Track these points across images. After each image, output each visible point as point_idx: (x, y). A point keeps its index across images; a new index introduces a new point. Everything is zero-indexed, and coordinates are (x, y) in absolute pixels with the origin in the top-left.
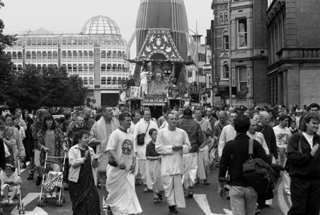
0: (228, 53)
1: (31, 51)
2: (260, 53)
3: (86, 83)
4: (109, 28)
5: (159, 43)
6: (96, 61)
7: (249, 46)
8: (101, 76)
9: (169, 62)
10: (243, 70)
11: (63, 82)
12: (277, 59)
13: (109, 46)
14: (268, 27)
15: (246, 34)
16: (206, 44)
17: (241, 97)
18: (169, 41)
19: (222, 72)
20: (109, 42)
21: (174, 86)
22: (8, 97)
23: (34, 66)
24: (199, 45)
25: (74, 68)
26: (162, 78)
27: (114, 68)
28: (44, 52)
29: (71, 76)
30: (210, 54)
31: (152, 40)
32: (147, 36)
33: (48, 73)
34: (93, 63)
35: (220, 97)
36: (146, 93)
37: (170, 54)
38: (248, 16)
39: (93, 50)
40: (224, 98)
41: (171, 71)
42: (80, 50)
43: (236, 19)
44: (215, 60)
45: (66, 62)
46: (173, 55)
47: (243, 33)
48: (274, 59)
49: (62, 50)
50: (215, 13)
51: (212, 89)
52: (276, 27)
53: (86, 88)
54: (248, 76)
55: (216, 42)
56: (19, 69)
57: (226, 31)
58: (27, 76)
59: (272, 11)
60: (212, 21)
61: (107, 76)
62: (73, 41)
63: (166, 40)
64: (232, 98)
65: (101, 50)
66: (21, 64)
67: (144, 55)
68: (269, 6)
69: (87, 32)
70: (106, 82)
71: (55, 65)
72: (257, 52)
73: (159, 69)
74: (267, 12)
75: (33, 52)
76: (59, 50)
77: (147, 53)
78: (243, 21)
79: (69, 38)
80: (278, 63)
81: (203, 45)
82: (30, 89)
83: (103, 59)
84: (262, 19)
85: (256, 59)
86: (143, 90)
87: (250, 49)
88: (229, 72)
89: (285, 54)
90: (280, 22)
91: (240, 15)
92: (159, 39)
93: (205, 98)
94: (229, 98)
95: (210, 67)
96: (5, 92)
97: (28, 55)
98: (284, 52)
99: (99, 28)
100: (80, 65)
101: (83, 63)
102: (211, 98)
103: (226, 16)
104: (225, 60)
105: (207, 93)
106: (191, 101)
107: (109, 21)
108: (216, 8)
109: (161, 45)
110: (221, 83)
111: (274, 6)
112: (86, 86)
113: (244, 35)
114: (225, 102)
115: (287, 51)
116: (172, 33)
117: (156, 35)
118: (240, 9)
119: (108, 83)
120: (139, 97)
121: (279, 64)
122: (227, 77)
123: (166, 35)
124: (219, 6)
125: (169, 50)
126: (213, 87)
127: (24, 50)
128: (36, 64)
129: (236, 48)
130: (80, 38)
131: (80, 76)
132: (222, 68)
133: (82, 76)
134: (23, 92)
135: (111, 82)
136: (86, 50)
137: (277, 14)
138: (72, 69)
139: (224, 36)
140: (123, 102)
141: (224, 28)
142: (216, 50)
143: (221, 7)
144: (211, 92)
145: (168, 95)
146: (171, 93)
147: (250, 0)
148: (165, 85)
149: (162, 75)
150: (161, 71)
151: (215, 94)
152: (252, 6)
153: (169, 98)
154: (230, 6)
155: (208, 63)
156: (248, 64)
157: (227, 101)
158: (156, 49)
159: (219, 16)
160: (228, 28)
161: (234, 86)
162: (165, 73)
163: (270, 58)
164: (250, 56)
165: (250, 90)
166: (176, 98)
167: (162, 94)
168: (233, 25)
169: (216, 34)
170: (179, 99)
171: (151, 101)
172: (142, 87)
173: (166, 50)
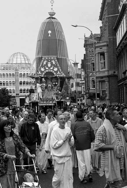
0: (94, 73)
2: (113, 73)
3: (11, 93)
4: (24, 60)
5: (49, 65)
6: (16, 79)
7: (106, 69)
8: (20, 88)
9: (56, 77)
10: (103, 83)
12: (123, 76)
13: (24, 70)
14: (117, 57)
15: (104, 62)
16: (81, 68)
17: (102, 99)
18: (56, 64)
19: (91, 84)
20: (24, 68)
21: (60, 92)
24: (77, 69)
25: (4, 84)
26: (52, 87)
27: (27, 83)
29: (2, 89)
30: (84, 74)
31: (45, 63)
32: (42, 61)
34: (15, 80)
35: (90, 99)
36: (41, 97)
37: (56, 72)
38: (105, 51)
39: (14, 73)
40: (92, 100)
41: (58, 83)
42: (7, 73)
43: (99, 53)
44: (87, 77)
46: (59, 73)
48: (121, 76)
50: (86, 50)
51: (86, 94)
52: (122, 58)
53: (11, 96)
54: (106, 86)
55: (87, 66)
57: (93, 60)
59: (119, 48)
60: (84, 55)
61: (23, 88)
62: (2, 68)
63: (54, 63)
64: (97, 100)
65: (19, 72)
67: (40, 73)
68: (117, 45)
69: (11, 62)
70: (23, 91)
72: (111, 73)
73: (50, 82)
74: (117, 49)
77: (42, 72)
78: (102, 54)
80: (124, 78)
81: (79, 69)
83: (21, 78)
84: (114, 53)
85: (111, 77)
86: (40, 95)
87: (107, 71)
88: (95, 84)
91: (101, 51)
92: (49, 63)
93: (81, 100)
95: (84, 82)
99: (18, 60)
100: (7, 81)
101: (9, 81)
102: (85, 100)
103: (93, 51)
104: (92, 77)
105: (83, 97)
106: (71, 102)
107: (24, 55)
108: (87, 47)
109: (51, 67)
110: (90, 91)
111: (121, 45)
112: (11, 94)
114: (93, 102)
116: (58, 59)
117: (48, 60)
118: (101, 47)
119: (24, 92)
120: (37, 101)
122: (94, 87)
123: (54, 60)
124: (88, 46)
125: (56, 69)
129: (99, 70)
130: (7, 66)
131: (7, 88)
132: (91, 82)
135: (26, 91)
136: (10, 73)
137: (122, 50)
138: (2, 85)
139: (92, 63)
140: (28, 103)
141: (92, 58)
142: (87, 71)
143: (90, 46)
144: (85, 96)
145: (55, 99)
146: (58, 97)
147: (107, 42)
148: (54, 92)
149: (52, 86)
150: (51, 83)
151: (87, 98)
152: (107, 45)
153: (57, 101)
154: (95, 45)
155: (83, 79)
156: (106, 79)
157: (95, 101)
158: (48, 69)
159: (88, 52)
160: (94, 58)
161: (99, 93)
162: (54, 85)
163: (119, 76)
164: (107, 75)
165: (108, 95)
166: (61, 100)
167: (51, 98)
168: (97, 57)
169: (87, 62)
170: (63, 100)
171: (44, 102)
172: (38, 94)
173: (54, 70)
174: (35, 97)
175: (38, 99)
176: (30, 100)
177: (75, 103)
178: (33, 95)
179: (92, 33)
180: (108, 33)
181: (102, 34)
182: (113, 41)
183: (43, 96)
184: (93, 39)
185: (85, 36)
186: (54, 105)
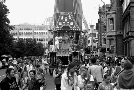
0: (106, 33)
1: (21, 32)
2: (119, 33)
3: (45, 46)
5: (66, 20)
6: (49, 36)
7: (114, 30)
9: (72, 31)
10: (112, 40)
11: (35, 45)
12: (127, 36)
14: (123, 22)
15: (113, 25)
16: (96, 29)
17: (111, 52)
18: (72, 19)
19: (103, 41)
21: (75, 44)
22: (11, 52)
23: (22, 39)
25: (39, 40)
26: (69, 40)
28: (27, 33)
29: (38, 43)
30: (98, 34)
31: (62, 18)
32: (60, 16)
33: (29, 42)
34: (47, 37)
35: (102, 52)
36: (58, 48)
37: (72, 26)
38: (114, 17)
39: (47, 32)
40: (104, 53)
41: (74, 36)
42: (42, 32)
43: (109, 18)
44: (100, 36)
45: (36, 37)
46: (74, 27)
47: (112, 24)
48: (125, 36)
49: (34, 32)
50: (100, 16)
52: (126, 22)
54: (114, 43)
55: (100, 28)
56: (16, 40)
57: (105, 24)
58: (19, 43)
59: (124, 15)
60: (99, 19)
62: (39, 28)
63: (70, 18)
64: (107, 53)
66: (17, 38)
67: (58, 27)
68: (123, 13)
69: (45, 24)
71: (31, 38)
72: (118, 33)
73: (66, 35)
74: (122, 16)
75: (22, 33)
76: (33, 32)
77: (60, 26)
78: (112, 19)
79: (37, 27)
81: (94, 30)
82: (21, 48)
83: (52, 36)
84: (120, 19)
85: (118, 36)
86: (57, 47)
88: (106, 41)
89: (130, 34)
90: (128, 20)
91: (111, 17)
92: (66, 18)
93: (95, 53)
94: (106, 53)
95: (98, 39)
96: (10, 50)
97: (20, 34)
98: (130, 33)
100: (42, 38)
102: (98, 52)
103: (105, 17)
104: (104, 36)
106: (85, 53)
108: (100, 14)
109: (68, 21)
110: (102, 46)
111: (125, 13)
113: (112, 25)
114: (104, 54)
115: (131, 32)
116: (73, 14)
117: (65, 16)
118: (111, 14)
120: (55, 51)
121: (128, 38)
122: (105, 43)
123: (70, 16)
124: (101, 13)
125: (72, 24)
126: (99, 48)
127: (18, 32)
128: (23, 38)
129: (109, 31)
130: (42, 27)
131: (42, 43)
132: (103, 39)
133: (43, 43)
134: (18, 50)
136: (44, 32)
137: (127, 16)
139: (104, 26)
140: (47, 54)
141: (104, 22)
142: (100, 32)
143: (102, 13)
144: (98, 50)
145: (71, 50)
146: (73, 48)
147: (115, 10)
148: (70, 44)
149: (68, 38)
150: (68, 36)
151: (100, 51)
152: (116, 13)
153: (72, 52)
154: (106, 13)
155: (97, 37)
156: (114, 38)
157: (105, 54)
158: (65, 24)
159: (101, 17)
160: (105, 22)
161: (108, 47)
162: (70, 37)
163: (124, 35)
164: (115, 34)
165: (115, 49)
166: (76, 51)
167: (68, 49)
168: (108, 21)
169: (100, 25)
170: (78, 52)
171: (61, 53)
172: (56, 45)
173: (71, 24)
174: (53, 48)
175: (56, 50)
176: (49, 51)
177: (89, 53)
178: (51, 46)
179: (104, 4)
180: (116, 4)
181: (112, 4)
182: (120, 10)
183: (60, 48)
184: (105, 8)
185: (99, 6)
186: (70, 55)
